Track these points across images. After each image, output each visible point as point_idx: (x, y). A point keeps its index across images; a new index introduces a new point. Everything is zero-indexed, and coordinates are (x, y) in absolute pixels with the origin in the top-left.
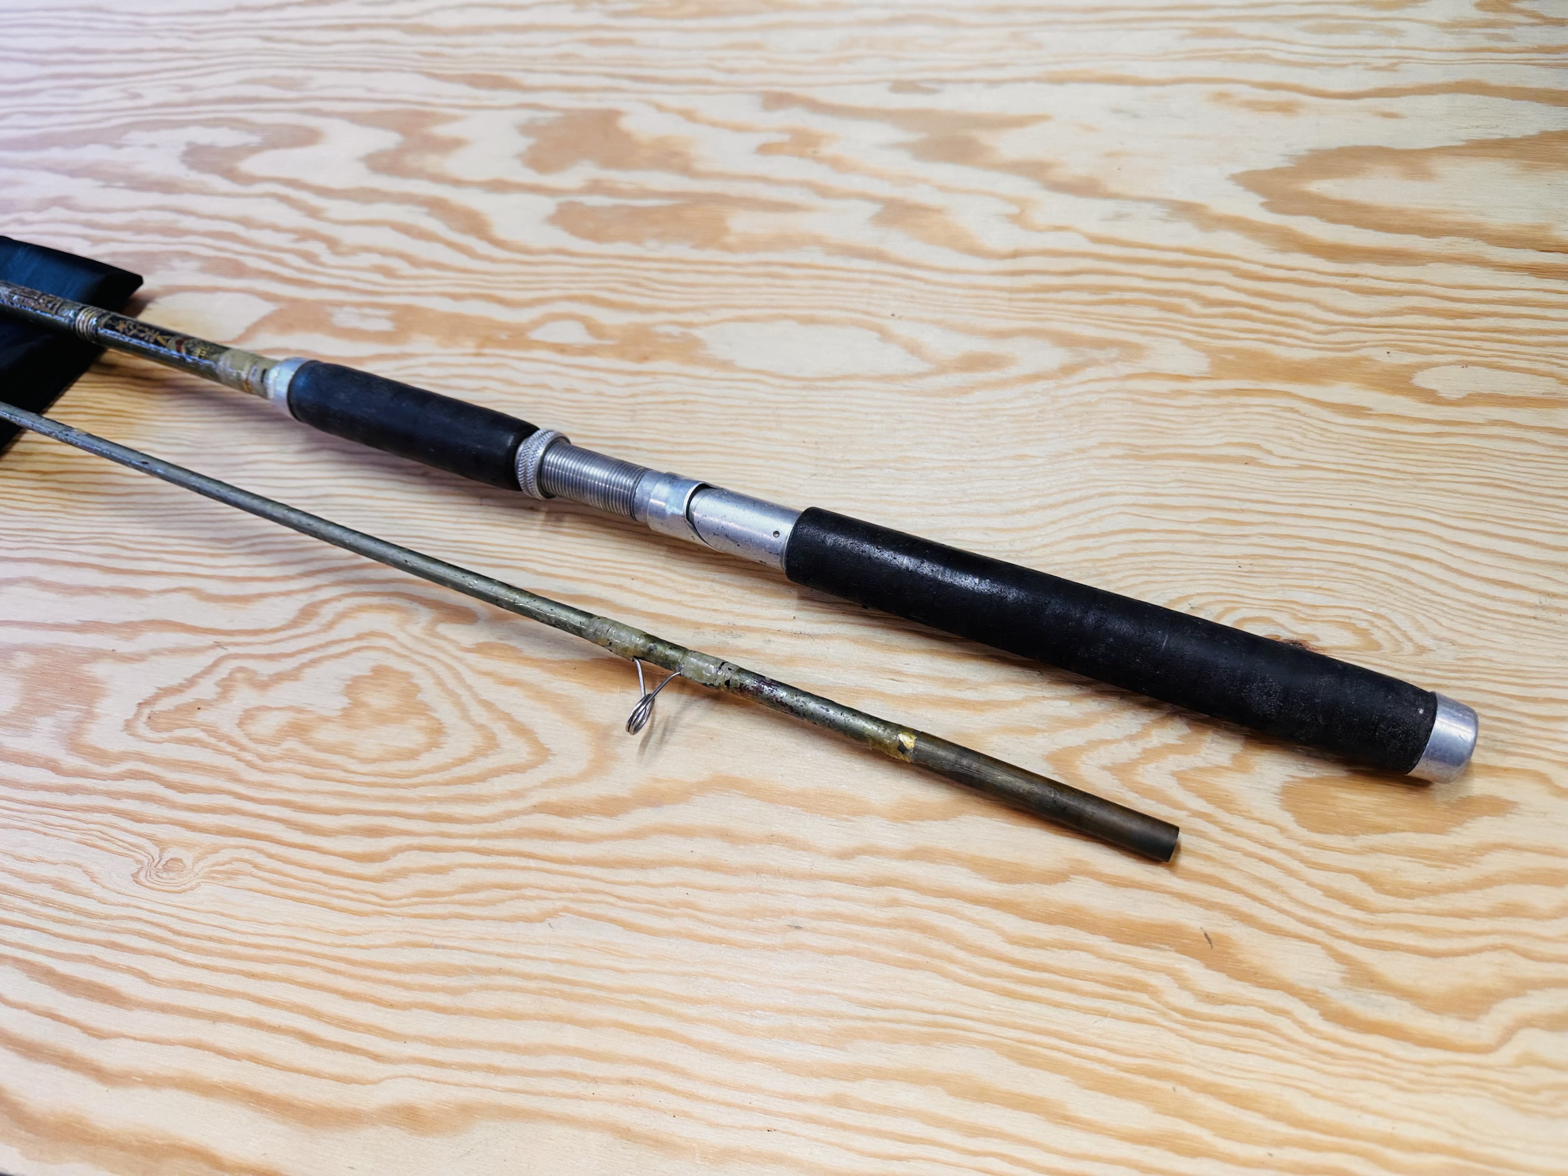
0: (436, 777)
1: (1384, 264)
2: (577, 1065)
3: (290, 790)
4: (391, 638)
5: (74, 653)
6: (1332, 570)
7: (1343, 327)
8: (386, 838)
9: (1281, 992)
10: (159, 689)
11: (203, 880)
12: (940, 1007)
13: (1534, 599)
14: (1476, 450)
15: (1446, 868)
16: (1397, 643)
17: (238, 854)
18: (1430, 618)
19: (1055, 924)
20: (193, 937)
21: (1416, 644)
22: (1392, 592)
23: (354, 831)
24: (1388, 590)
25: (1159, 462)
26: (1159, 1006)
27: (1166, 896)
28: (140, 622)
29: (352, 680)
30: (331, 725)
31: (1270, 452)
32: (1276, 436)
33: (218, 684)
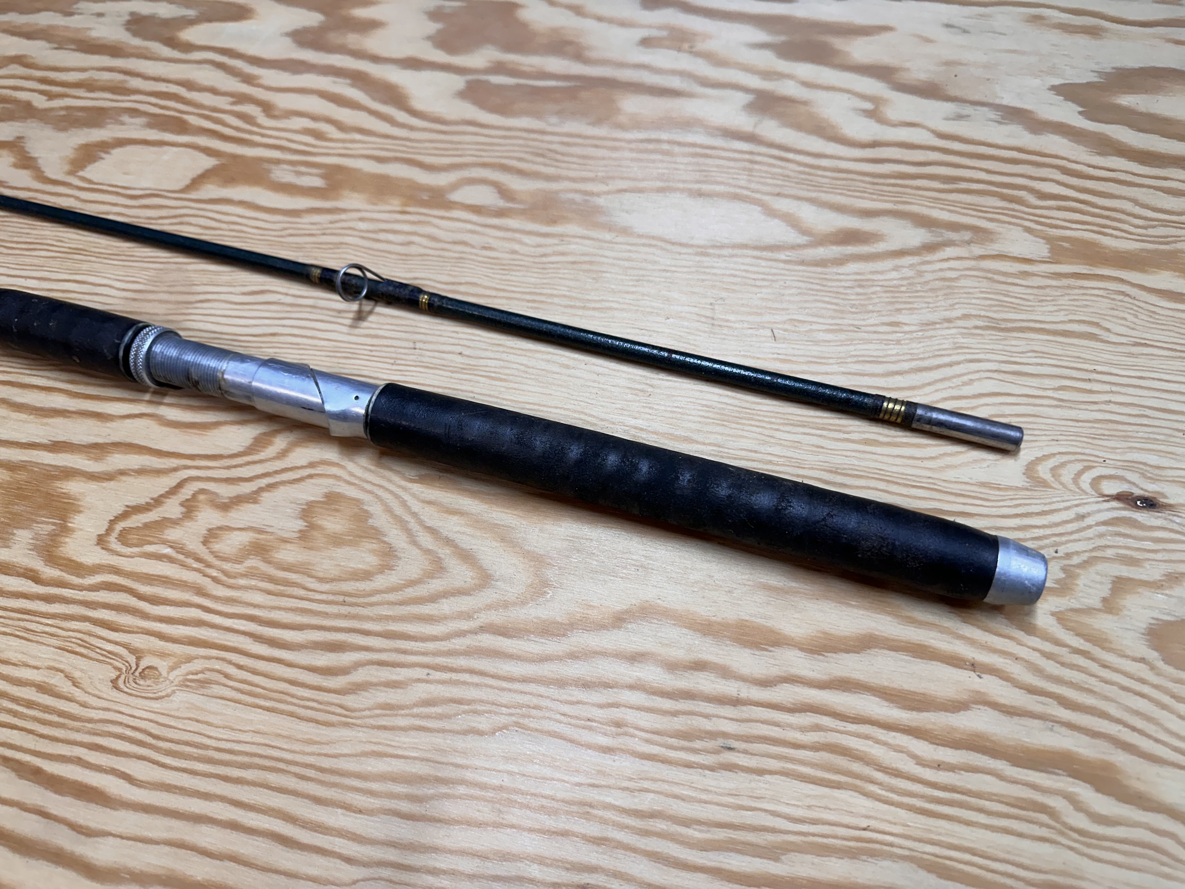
0: (391, 597)
3: (255, 606)
4: (341, 467)
5: (48, 471)
6: (1170, 436)
7: (1160, 223)
8: (348, 653)
9: (1165, 816)
10: (127, 506)
11: (178, 688)
12: (865, 823)
17: (208, 664)
20: (170, 741)
23: (316, 646)
25: (1015, 334)
26: (1058, 826)
27: (1056, 724)
28: (107, 444)
29: (307, 504)
30: (289, 546)
31: (1108, 330)
32: (1110, 316)
33: (182, 505)
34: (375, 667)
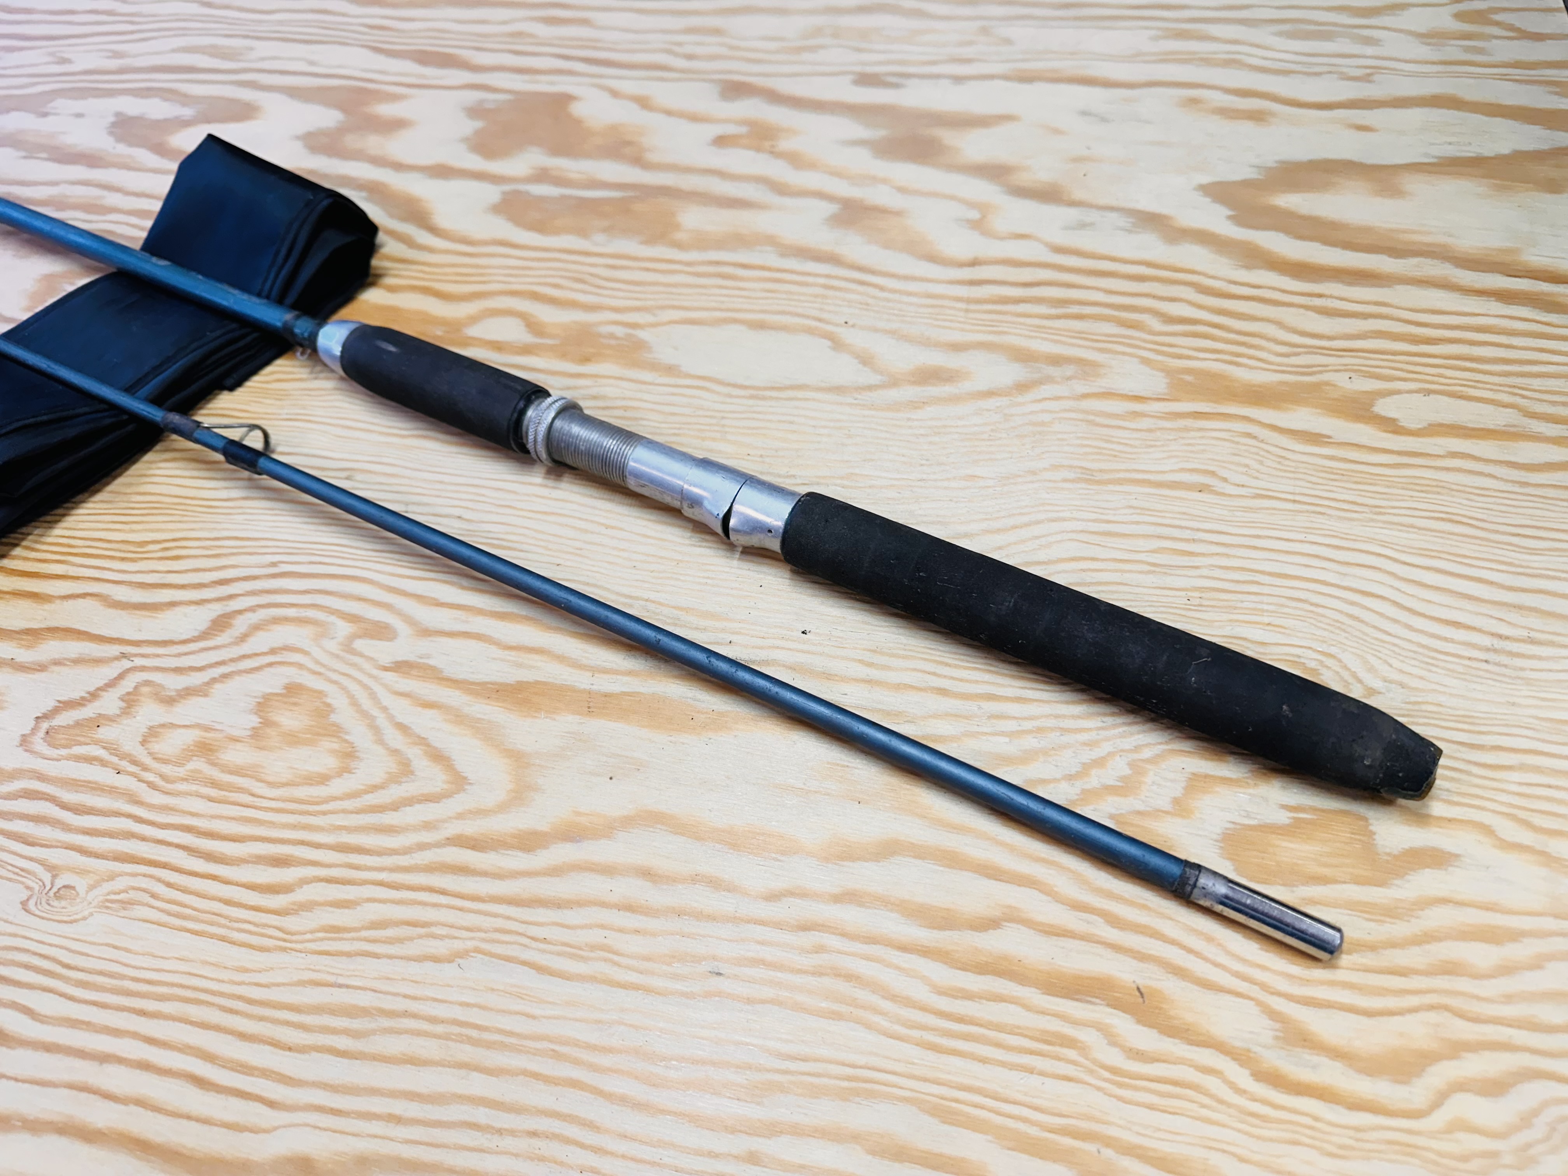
0: (348, 804)
1: (1350, 284)
2: (482, 1115)
3: (193, 815)
4: (306, 653)
6: (1282, 606)
7: (1305, 350)
8: (293, 868)
9: (1214, 1051)
10: (59, 701)
11: (96, 910)
12: (862, 1060)
13: (1487, 641)
14: (1434, 483)
15: (1385, 922)
17: (133, 882)
18: (1380, 658)
19: (984, 974)
20: (81, 970)
21: (1365, 686)
22: (1344, 631)
23: (259, 860)
24: (1339, 628)
25: (1111, 487)
26: (1087, 1063)
27: (1099, 946)
28: (42, 629)
29: (263, 697)
30: (239, 746)
31: (1225, 480)
32: (1232, 463)
33: (122, 699)
34: (323, 884)
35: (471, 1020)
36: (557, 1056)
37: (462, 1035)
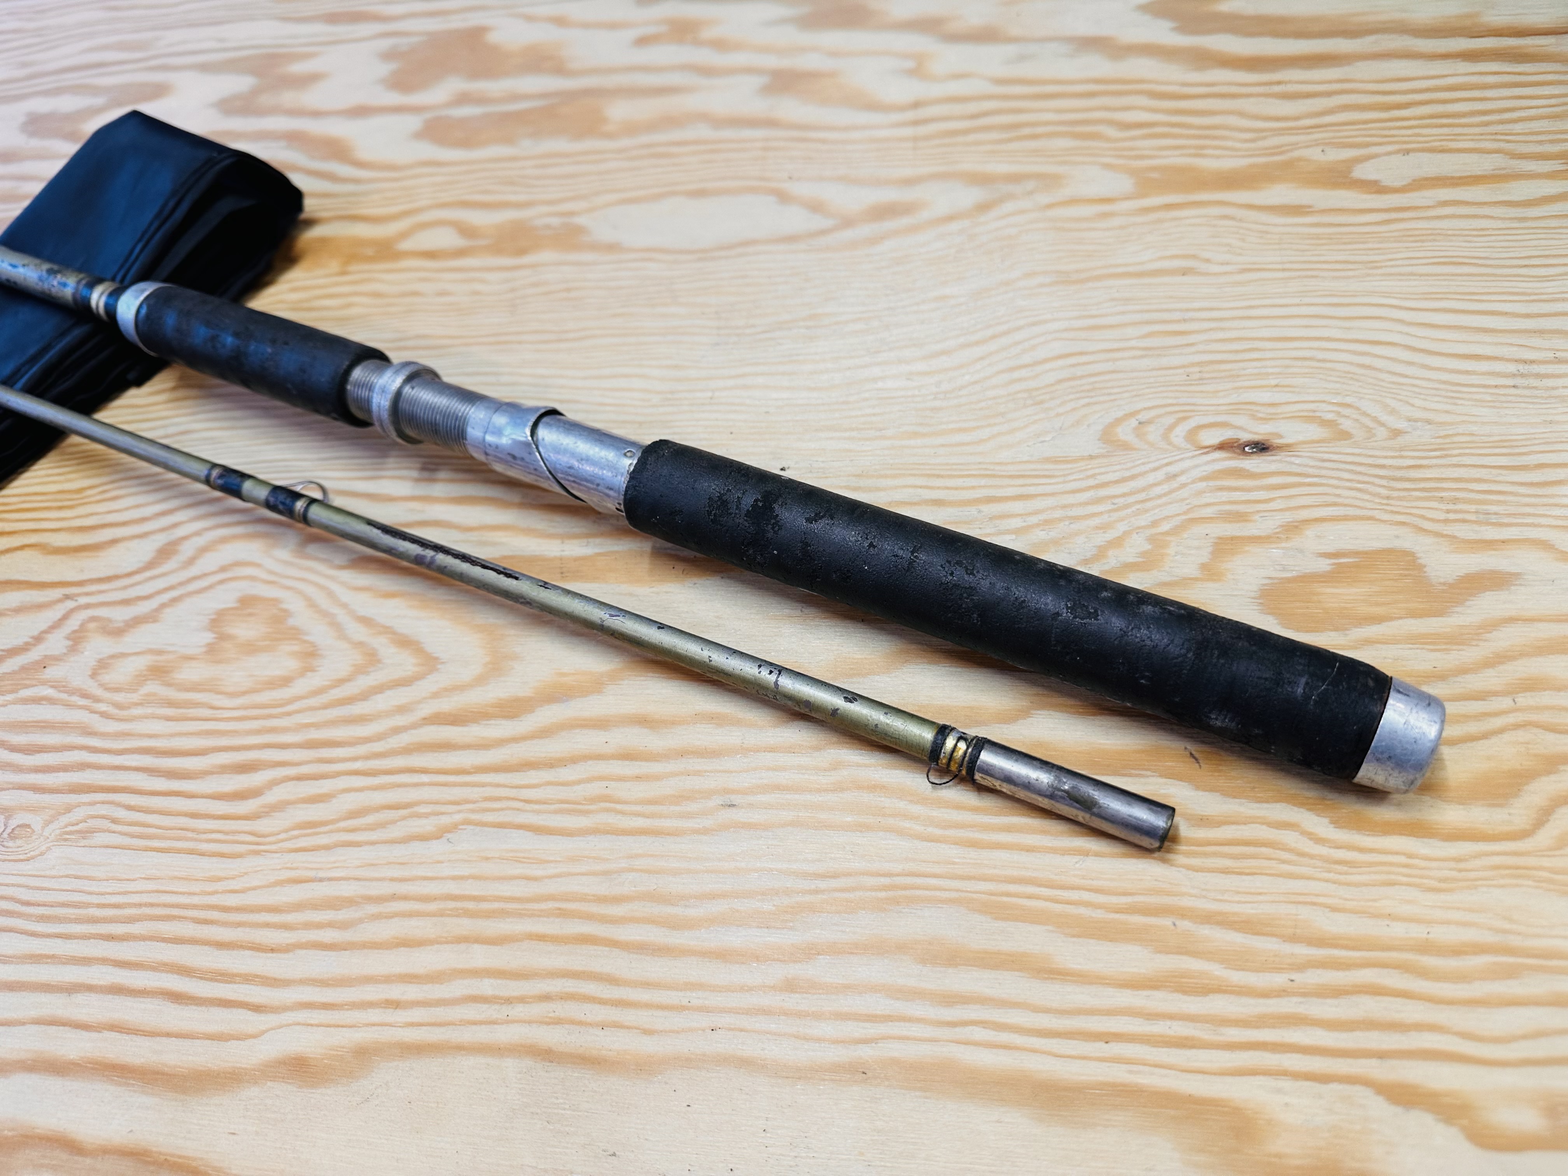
0: (312, 702)
1: (1309, 68)
2: (487, 987)
3: (150, 736)
4: (258, 566)
6: (1287, 367)
7: (1271, 132)
8: (260, 772)
11: (56, 843)
12: (898, 868)
13: (1512, 368)
14: (1430, 232)
15: (1451, 650)
16: (1369, 430)
17: (92, 811)
18: (1401, 401)
20: (44, 905)
21: (1388, 428)
22: (1357, 380)
23: (224, 769)
24: (1352, 378)
25: (1090, 284)
29: (217, 613)
30: (194, 663)
31: (1208, 261)
32: (1210, 245)
33: (68, 638)
34: (294, 782)
35: (467, 893)
36: (563, 914)
37: (458, 909)
